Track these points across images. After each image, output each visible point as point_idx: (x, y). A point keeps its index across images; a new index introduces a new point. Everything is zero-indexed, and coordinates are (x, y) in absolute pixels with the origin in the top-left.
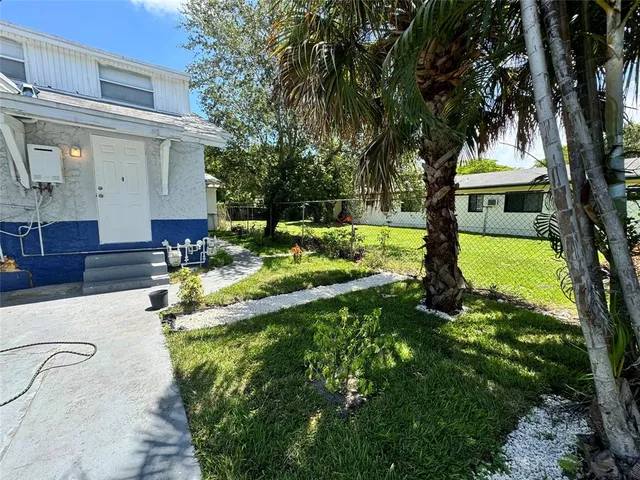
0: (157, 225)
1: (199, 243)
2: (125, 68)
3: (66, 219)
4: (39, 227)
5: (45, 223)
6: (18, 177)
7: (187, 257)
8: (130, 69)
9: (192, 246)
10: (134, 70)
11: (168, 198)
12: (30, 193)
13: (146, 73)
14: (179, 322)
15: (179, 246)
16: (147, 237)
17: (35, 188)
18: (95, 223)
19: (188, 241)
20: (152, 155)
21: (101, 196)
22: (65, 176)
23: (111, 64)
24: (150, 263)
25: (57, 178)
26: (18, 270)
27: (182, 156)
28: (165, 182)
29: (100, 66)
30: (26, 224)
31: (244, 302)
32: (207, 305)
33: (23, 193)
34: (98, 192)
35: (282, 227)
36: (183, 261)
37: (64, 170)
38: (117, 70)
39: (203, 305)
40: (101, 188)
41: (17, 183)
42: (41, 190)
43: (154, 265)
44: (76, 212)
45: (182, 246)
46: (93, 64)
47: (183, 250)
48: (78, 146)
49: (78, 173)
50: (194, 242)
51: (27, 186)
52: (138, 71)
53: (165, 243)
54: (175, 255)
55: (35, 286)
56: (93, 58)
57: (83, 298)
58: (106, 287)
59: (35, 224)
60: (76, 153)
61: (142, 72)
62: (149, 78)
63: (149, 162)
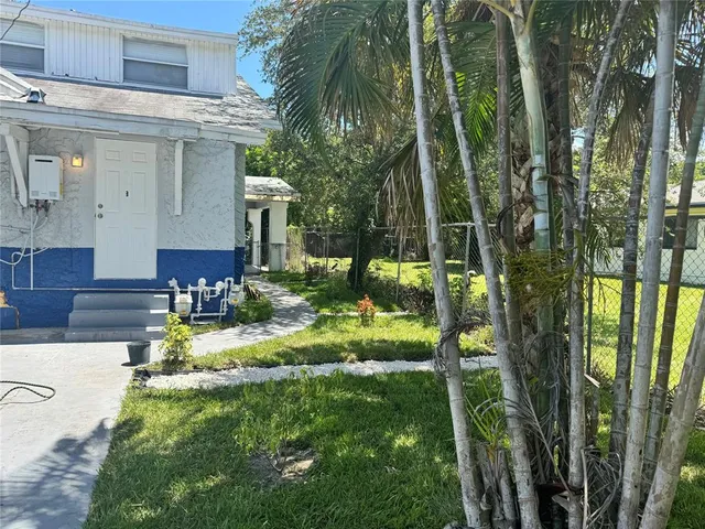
0: (165, 257)
1: (219, 286)
2: (154, 38)
3: (60, 245)
4: (32, 254)
5: (38, 250)
6: (17, 193)
7: (200, 304)
8: (160, 38)
9: (208, 289)
10: (166, 40)
11: (181, 219)
12: (27, 213)
13: (181, 42)
14: (151, 382)
15: (190, 288)
16: (150, 273)
17: (32, 206)
18: (91, 251)
19: (202, 281)
20: (164, 161)
21: (101, 216)
22: (63, 192)
23: (139, 35)
24: (148, 308)
25: (54, 194)
26: (7, 306)
27: (204, 159)
28: (178, 196)
29: (125, 40)
30: (19, 250)
31: (242, 369)
32: (195, 367)
33: (20, 212)
34: (98, 211)
35: (384, 269)
36: (194, 310)
37: (63, 184)
38: (144, 42)
39: (189, 367)
40: (101, 206)
41: (16, 201)
42: (38, 209)
43: (152, 312)
44: (72, 236)
45: (194, 289)
46: (117, 39)
47: (195, 294)
48: (80, 154)
49: (77, 187)
50: (210, 283)
51: (25, 205)
52: (171, 41)
53: (173, 283)
54: (184, 300)
55: (21, 327)
56: (118, 32)
57: (64, 344)
58: (91, 334)
59: (28, 251)
60: (77, 162)
61: (176, 41)
62: (183, 47)
63: (160, 170)
